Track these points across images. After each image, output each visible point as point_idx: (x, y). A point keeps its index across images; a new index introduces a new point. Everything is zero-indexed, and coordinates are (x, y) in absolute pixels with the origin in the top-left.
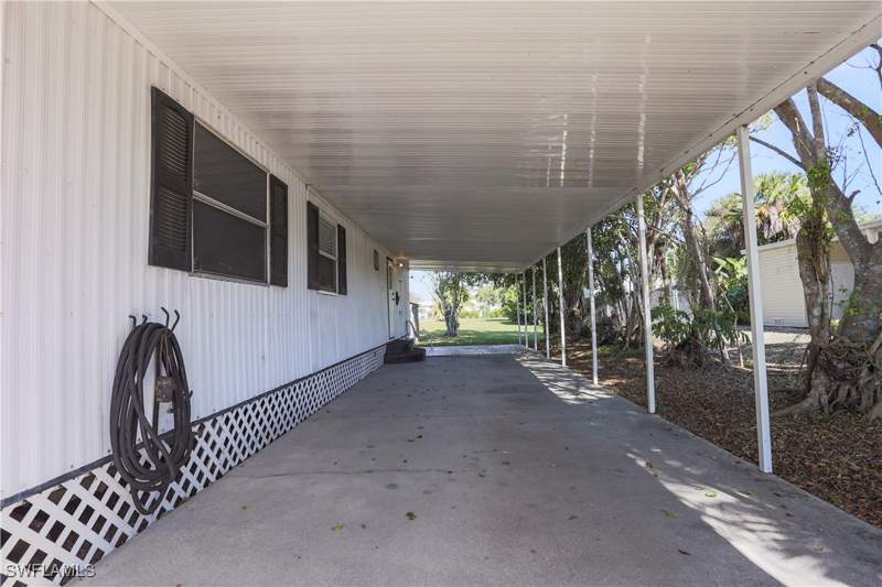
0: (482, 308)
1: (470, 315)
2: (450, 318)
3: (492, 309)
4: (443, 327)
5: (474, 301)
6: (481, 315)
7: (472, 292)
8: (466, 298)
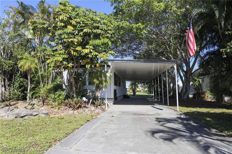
0: (142, 89)
1: (139, 91)
2: (134, 91)
3: (145, 90)
4: (132, 94)
5: (140, 87)
6: (142, 91)
7: (139, 85)
8: (138, 87)
